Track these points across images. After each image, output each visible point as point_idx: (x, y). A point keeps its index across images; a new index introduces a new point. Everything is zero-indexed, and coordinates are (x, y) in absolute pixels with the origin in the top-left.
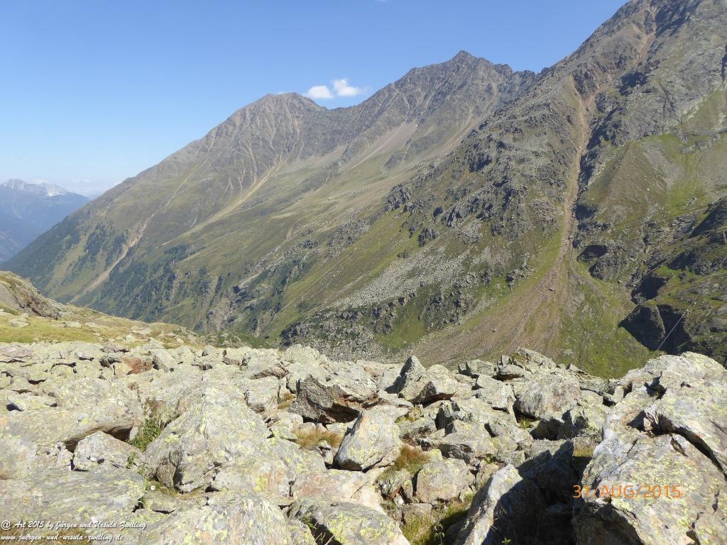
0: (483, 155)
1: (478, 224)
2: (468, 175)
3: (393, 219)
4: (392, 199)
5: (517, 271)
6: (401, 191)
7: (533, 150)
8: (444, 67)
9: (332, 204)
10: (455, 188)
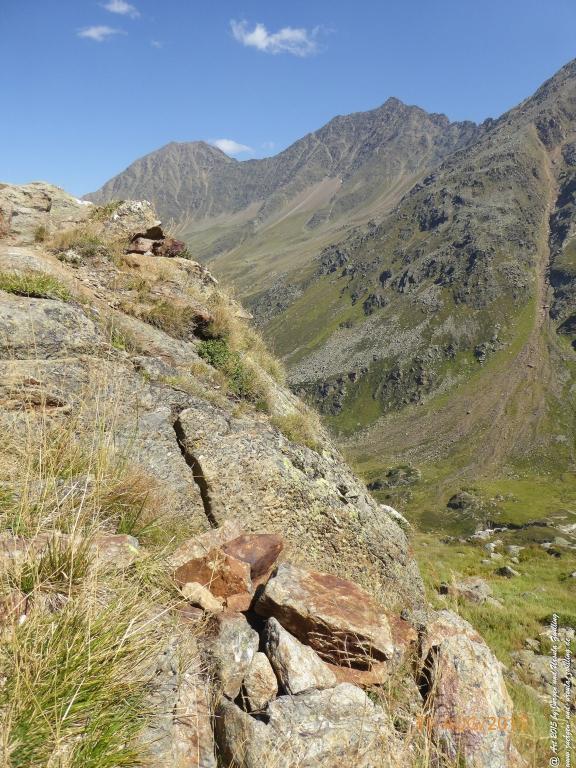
0: (436, 211)
1: (437, 290)
2: (418, 234)
3: (330, 285)
4: (327, 261)
5: (487, 344)
6: (337, 252)
7: (499, 205)
8: (372, 115)
9: (251, 267)
10: (404, 249)
